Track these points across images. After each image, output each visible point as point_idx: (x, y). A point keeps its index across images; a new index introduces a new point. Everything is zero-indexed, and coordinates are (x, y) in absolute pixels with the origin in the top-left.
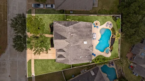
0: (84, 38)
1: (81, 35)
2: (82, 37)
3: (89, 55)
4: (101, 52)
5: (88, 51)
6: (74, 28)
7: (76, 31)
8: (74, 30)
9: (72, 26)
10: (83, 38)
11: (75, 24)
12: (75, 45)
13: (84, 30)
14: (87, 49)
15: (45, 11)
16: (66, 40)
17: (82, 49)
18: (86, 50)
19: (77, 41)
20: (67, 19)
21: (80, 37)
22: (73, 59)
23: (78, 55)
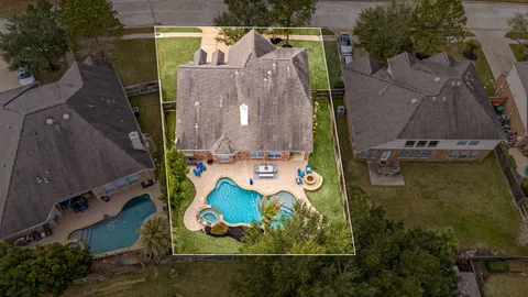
0: (261, 117)
1: (268, 105)
2: (262, 111)
3: (200, 140)
4: (206, 195)
5: (213, 135)
6: (291, 82)
7: (282, 88)
8: (282, 80)
9: (296, 74)
10: (259, 114)
11: (301, 85)
12: (238, 86)
13: (287, 117)
14: (224, 131)
15: (333, 57)
16: (254, 54)
17: (221, 110)
18: (220, 126)
19: (248, 93)
20: (317, 103)
21: (262, 105)
22: (192, 76)
23: (205, 97)
